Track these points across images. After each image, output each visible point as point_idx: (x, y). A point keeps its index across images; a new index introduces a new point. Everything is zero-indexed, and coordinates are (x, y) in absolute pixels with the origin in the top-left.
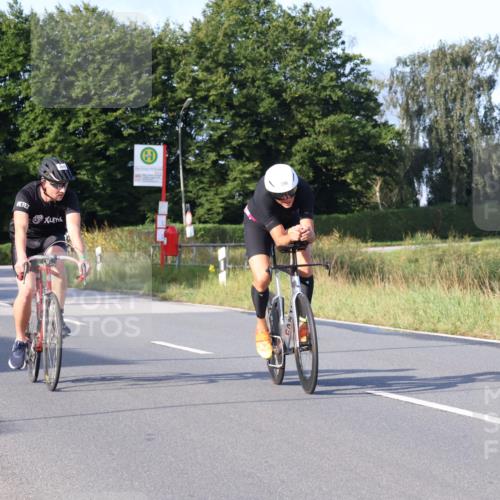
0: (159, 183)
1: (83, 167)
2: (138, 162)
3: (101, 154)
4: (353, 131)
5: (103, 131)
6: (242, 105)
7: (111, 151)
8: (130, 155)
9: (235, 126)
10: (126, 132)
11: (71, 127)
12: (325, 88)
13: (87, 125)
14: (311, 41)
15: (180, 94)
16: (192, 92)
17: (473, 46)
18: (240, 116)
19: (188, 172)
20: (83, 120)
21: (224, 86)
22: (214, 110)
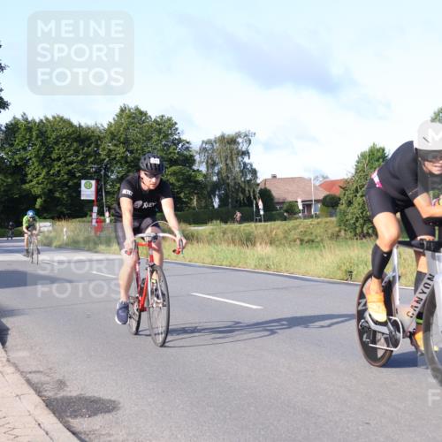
0: (93, 198)
1: (57, 191)
2: (83, 188)
3: (66, 185)
4: (183, 174)
5: (67, 174)
6: (132, 162)
7: (70, 183)
8: (80, 185)
9: (129, 171)
10: (78, 174)
11: (52, 172)
12: (170, 153)
13: (59, 171)
14: (164, 132)
15: (102, 157)
16: (108, 156)
17: (239, 135)
18: (131, 167)
19: (107, 193)
20: (57, 169)
21: (124, 153)
22: (119, 165)
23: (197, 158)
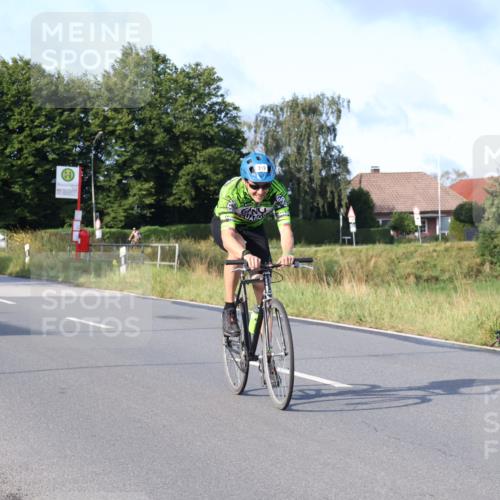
0: (75, 196)
1: (15, 183)
2: (59, 179)
3: (31, 173)
4: (224, 161)
5: (33, 155)
6: (141, 138)
7: (39, 171)
8: (53, 175)
9: (135, 155)
10: (51, 156)
11: (8, 151)
12: (205, 126)
13: (20, 150)
14: (196, 91)
15: (94, 128)
16: (103, 126)
17: (320, 99)
18: (137, 145)
19: (99, 189)
20: (17, 146)
21: (129, 122)
22: (120, 141)
23: (249, 135)
